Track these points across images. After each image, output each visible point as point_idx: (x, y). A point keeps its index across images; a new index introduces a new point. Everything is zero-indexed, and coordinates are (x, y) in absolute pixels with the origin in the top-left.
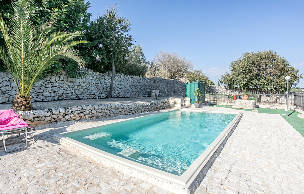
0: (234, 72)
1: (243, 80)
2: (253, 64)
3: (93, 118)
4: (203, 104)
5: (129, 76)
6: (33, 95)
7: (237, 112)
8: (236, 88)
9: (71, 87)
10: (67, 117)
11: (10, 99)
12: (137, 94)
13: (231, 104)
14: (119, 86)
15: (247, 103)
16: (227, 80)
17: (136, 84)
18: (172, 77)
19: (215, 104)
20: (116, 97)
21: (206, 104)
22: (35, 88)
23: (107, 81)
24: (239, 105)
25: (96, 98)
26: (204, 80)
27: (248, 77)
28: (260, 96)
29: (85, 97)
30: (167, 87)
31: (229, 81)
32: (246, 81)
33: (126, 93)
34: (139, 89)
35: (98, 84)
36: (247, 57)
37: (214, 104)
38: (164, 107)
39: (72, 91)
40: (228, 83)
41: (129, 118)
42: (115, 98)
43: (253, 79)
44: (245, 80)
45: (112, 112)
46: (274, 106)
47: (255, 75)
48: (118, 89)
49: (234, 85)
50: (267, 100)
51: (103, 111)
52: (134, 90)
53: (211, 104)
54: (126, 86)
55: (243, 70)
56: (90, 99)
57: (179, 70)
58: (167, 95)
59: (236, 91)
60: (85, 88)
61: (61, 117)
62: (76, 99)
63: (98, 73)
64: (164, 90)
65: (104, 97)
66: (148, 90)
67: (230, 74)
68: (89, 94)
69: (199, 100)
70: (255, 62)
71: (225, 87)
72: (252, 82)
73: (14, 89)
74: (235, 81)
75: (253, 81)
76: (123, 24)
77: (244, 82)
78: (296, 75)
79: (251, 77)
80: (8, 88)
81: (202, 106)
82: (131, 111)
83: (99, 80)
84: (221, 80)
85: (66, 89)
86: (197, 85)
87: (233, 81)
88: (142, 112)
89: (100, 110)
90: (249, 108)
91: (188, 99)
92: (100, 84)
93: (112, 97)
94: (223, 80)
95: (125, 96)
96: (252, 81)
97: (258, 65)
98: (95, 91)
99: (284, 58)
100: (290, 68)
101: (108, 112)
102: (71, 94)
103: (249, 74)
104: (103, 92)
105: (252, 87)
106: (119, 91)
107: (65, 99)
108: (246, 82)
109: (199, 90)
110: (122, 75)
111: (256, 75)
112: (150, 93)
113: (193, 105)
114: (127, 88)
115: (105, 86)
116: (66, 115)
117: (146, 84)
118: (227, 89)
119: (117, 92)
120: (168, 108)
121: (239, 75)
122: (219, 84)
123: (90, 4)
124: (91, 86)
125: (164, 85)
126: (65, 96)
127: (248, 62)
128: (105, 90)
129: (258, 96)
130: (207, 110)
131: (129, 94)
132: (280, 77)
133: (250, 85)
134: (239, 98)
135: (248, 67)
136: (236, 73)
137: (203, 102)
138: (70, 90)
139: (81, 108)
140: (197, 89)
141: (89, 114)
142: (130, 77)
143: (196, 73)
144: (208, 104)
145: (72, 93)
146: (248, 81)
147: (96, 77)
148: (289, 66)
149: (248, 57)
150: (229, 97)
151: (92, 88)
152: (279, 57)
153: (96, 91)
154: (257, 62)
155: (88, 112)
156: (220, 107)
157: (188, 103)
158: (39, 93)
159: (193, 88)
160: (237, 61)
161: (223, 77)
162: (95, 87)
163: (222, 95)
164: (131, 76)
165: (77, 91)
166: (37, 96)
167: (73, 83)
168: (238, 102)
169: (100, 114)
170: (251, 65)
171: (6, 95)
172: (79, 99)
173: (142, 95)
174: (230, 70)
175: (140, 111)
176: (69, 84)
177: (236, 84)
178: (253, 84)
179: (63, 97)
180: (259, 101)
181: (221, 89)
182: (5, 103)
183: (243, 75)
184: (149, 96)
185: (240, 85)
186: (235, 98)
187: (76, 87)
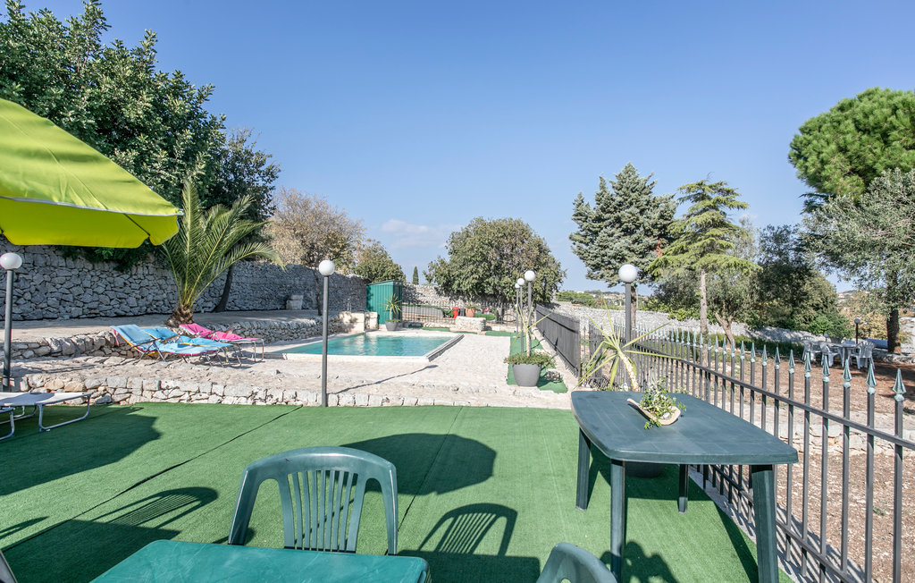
0: (456, 257)
1: (472, 277)
2: (490, 244)
6: (113, 303)
8: (458, 291)
9: (163, 287)
11: (84, 311)
12: (264, 303)
13: (448, 326)
14: (235, 285)
16: (442, 275)
17: (261, 281)
18: (309, 259)
19: (419, 325)
20: (230, 309)
21: (404, 326)
22: (115, 289)
24: (460, 325)
25: (200, 312)
27: (481, 270)
28: (503, 310)
31: (445, 276)
32: (476, 278)
33: (246, 301)
34: (265, 292)
36: (479, 227)
37: (417, 325)
39: (165, 295)
40: (443, 280)
42: (227, 311)
43: (488, 277)
44: (475, 276)
47: (492, 267)
48: (233, 291)
49: (455, 287)
52: (258, 295)
53: (413, 326)
54: (244, 286)
55: (473, 257)
57: (331, 243)
58: (314, 306)
59: (457, 299)
64: (308, 295)
65: (210, 310)
66: (281, 294)
67: (448, 259)
69: (394, 316)
70: (493, 242)
71: (435, 288)
72: (487, 282)
73: (88, 291)
74: (457, 276)
75: (490, 280)
77: (473, 281)
78: (556, 271)
79: (486, 271)
80: (80, 290)
81: (398, 327)
82: (292, 334)
84: (428, 273)
86: (391, 290)
87: (453, 276)
88: (307, 337)
90: (476, 331)
91: (374, 315)
94: (432, 273)
95: (245, 308)
96: (487, 280)
97: (497, 248)
99: (541, 238)
100: (550, 258)
102: (162, 303)
103: (483, 265)
104: (210, 299)
105: (489, 291)
106: (234, 297)
107: (155, 311)
108: (476, 281)
109: (394, 299)
111: (495, 266)
112: (285, 301)
113: (383, 327)
114: (246, 290)
115: (212, 285)
118: (439, 294)
119: (231, 299)
120: (342, 331)
121: (464, 264)
126: (155, 307)
127: (481, 240)
128: (213, 294)
129: (499, 310)
133: (484, 287)
134: (461, 312)
135: (481, 250)
136: (460, 260)
137: (401, 324)
138: (162, 294)
139: (239, 325)
140: (392, 295)
142: (249, 265)
144: (407, 325)
145: (163, 300)
146: (481, 279)
149: (481, 228)
150: (444, 313)
152: (533, 235)
153: (200, 297)
154: (496, 241)
156: (430, 330)
157: (372, 323)
158: (122, 299)
160: (461, 232)
161: (433, 267)
163: (430, 307)
165: (171, 296)
166: (118, 306)
167: (166, 279)
168: (460, 322)
170: (486, 247)
171: (79, 303)
173: (272, 305)
174: (448, 251)
175: (304, 335)
176: (160, 282)
177: (459, 285)
180: (500, 320)
181: (428, 293)
182: (78, 317)
183: (472, 267)
184: (284, 307)
185: (466, 286)
186: (456, 313)
187: (170, 288)
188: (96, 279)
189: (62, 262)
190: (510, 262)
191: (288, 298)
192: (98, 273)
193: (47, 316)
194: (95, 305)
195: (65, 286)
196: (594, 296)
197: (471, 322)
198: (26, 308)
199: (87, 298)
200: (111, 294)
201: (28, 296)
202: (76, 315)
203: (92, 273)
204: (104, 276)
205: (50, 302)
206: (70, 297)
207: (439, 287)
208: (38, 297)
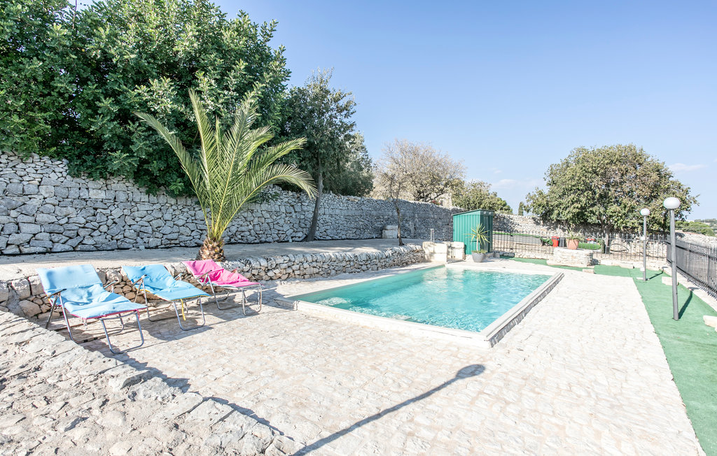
0: (555, 188)
1: (572, 206)
2: (595, 172)
3: (306, 276)
4: (489, 254)
5: (342, 197)
6: (193, 234)
7: (553, 273)
8: (557, 221)
9: (248, 219)
10: (271, 274)
11: (163, 242)
12: (358, 233)
13: (545, 257)
14: (327, 217)
15: (575, 255)
16: (540, 205)
17: (357, 213)
18: (420, 195)
19: (512, 255)
20: (322, 238)
21: (494, 256)
22: (196, 222)
23: (305, 209)
24: (559, 258)
25: (288, 241)
26: (490, 203)
27: (583, 200)
28: (609, 240)
29: (270, 239)
30: (413, 217)
31: (543, 207)
32: (577, 208)
33: (339, 231)
34: (361, 223)
35: (290, 213)
36: (581, 156)
37: (510, 255)
38: (414, 261)
39: (251, 227)
40: (541, 210)
41: (362, 277)
42: (319, 240)
43: (593, 205)
44: (576, 205)
45: (331, 267)
46: (630, 262)
47: (597, 196)
48: (325, 222)
49: (554, 216)
50: (624, 248)
51: (318, 264)
52: (352, 226)
53: (504, 256)
54: (338, 218)
55: (574, 186)
56: (278, 241)
57: (435, 180)
59: (556, 228)
60: (269, 221)
61: (263, 274)
62: (256, 241)
63: (290, 193)
64: (407, 225)
65: (301, 239)
66: (378, 225)
67: (546, 190)
68: (277, 232)
69: (482, 247)
70: (598, 170)
71: (533, 218)
72: (591, 211)
73: (168, 223)
74: (557, 206)
75: (594, 209)
76: (342, 103)
77: (574, 211)
78: (684, 197)
79: (589, 200)
80: (160, 222)
81: (487, 258)
82: (360, 267)
83: (293, 206)
84: (526, 204)
85: (241, 223)
86: (478, 219)
87: (552, 206)
88: (379, 268)
89: (314, 264)
90: (580, 266)
91: (460, 245)
92: (293, 213)
93: (315, 239)
94: (530, 204)
95: (337, 237)
96: (591, 209)
97: (604, 175)
98: (286, 227)
99: (660, 162)
100: (673, 183)
101: (326, 267)
102: (248, 233)
103: (585, 194)
104: (300, 229)
105: (593, 220)
106: (326, 227)
107: (240, 241)
108: (578, 210)
109: (481, 229)
110: (331, 196)
111: (600, 195)
112: (381, 231)
113: (469, 257)
114: (339, 221)
115: (302, 217)
116: (268, 270)
117: (374, 213)
118: (538, 224)
119: (323, 229)
120: (422, 262)
121: (564, 194)
122: (521, 213)
123: (290, 72)
124: (279, 217)
125: (408, 214)
126: (240, 237)
127: (584, 168)
128: (303, 225)
129: (606, 240)
130: (497, 266)
131: (344, 233)
132: (650, 202)
133: (588, 217)
134: (561, 243)
135: (584, 178)
136: (560, 190)
137: (488, 251)
138: (248, 225)
139: (287, 259)
140: (479, 226)
141: (299, 269)
142: (344, 198)
143: (472, 187)
144: (498, 255)
145: (249, 231)
146: (584, 208)
147: (287, 200)
148: (671, 179)
149: (583, 158)
150: (542, 241)
151: (282, 222)
152: (649, 160)
153: (288, 228)
154: (602, 168)
155: (298, 266)
156: (523, 262)
157: (459, 254)
158: (201, 230)
159: (469, 224)
160: (560, 163)
161: (532, 198)
162: (287, 219)
163: (527, 236)
164: (346, 198)
165: (257, 228)
166: (199, 237)
167: (252, 211)
168: (559, 253)
169: (316, 270)
170: (590, 175)
171: (158, 235)
172: (261, 242)
173: (367, 235)
174: (546, 182)
175: (375, 267)
176: (245, 215)
177: (559, 214)
178: (594, 214)
179: (236, 239)
180: (606, 250)
181: (525, 224)
182: (157, 247)
183: (573, 196)
184: (380, 236)
185: (566, 215)
186: (555, 242)
187: (256, 220)
188: (177, 212)
189: (145, 198)
190: (619, 190)
191: (383, 228)
192: (180, 207)
193: (122, 246)
194: (175, 236)
195: (145, 219)
196: (708, 224)
197: (574, 255)
198: (101, 239)
199: (167, 230)
200: (192, 226)
201: (104, 228)
202: (153, 245)
203: (174, 207)
204: (186, 210)
205: (127, 234)
206: (149, 230)
207: (537, 217)
208: (115, 229)
